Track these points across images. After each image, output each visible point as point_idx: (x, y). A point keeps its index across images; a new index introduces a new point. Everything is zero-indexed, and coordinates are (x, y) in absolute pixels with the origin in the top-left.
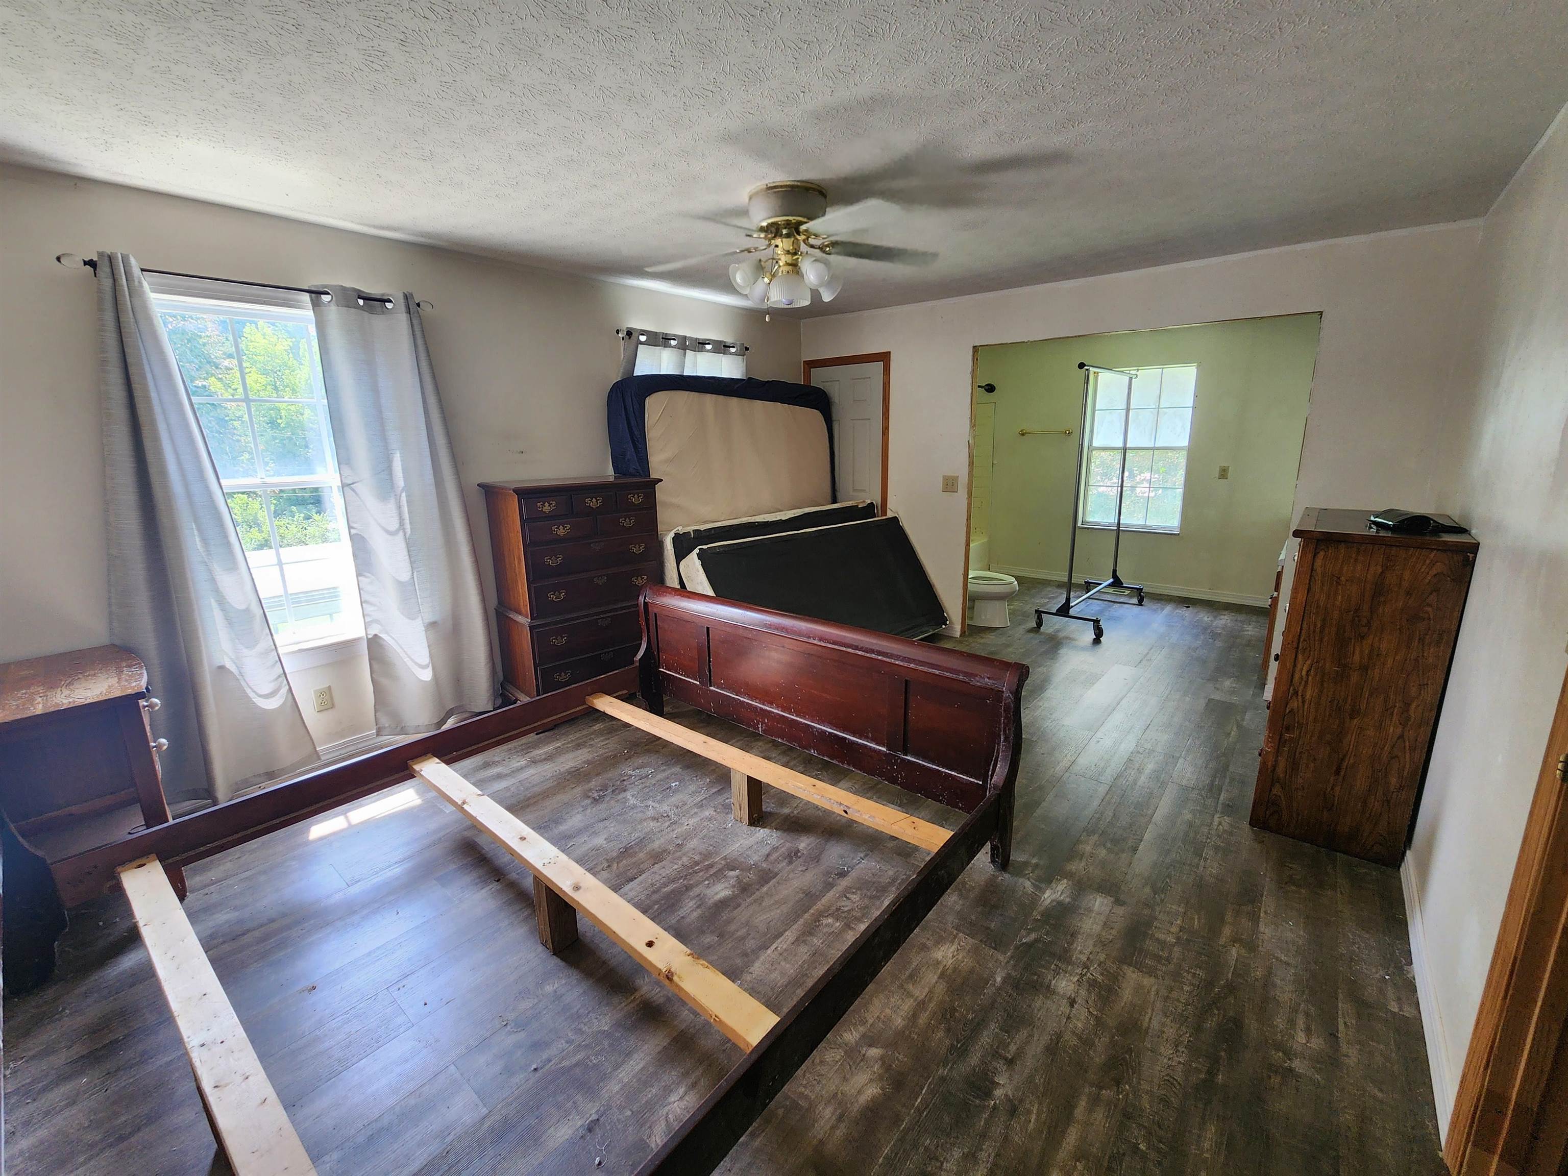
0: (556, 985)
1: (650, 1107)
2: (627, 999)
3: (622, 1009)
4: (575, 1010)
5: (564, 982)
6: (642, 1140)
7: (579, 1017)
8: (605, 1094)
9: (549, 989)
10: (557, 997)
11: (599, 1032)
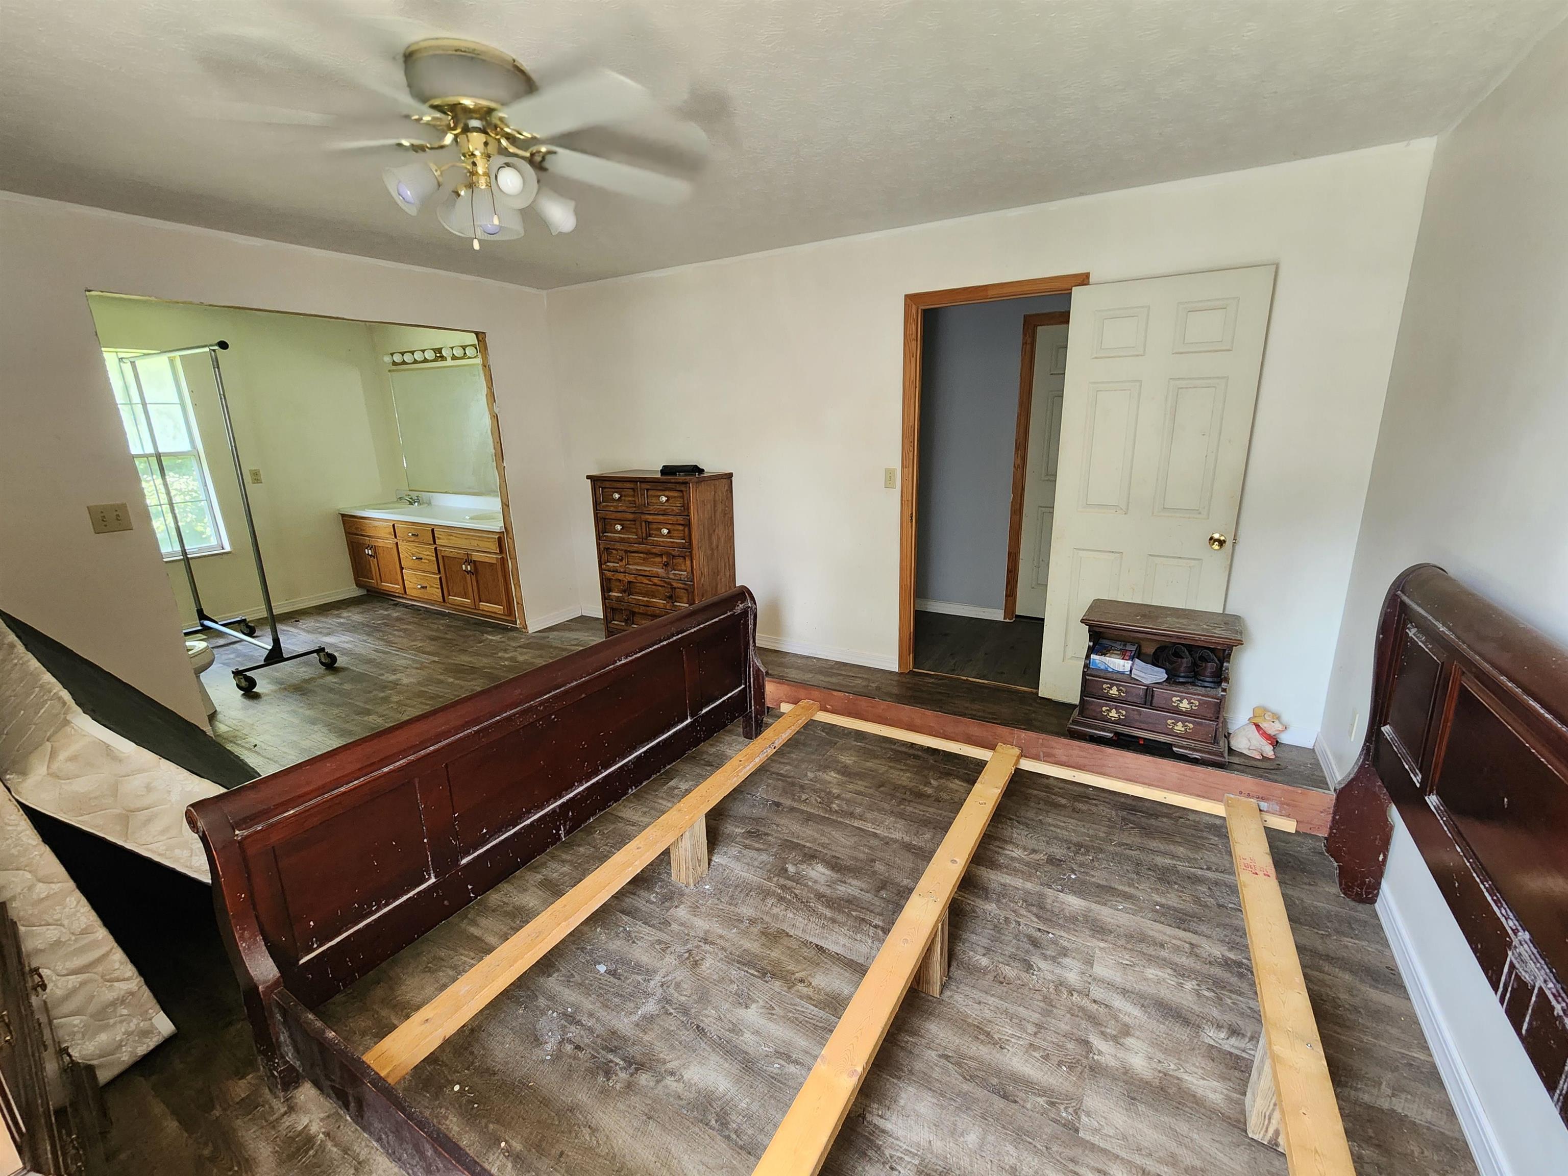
0: (979, 957)
1: (1027, 864)
2: (962, 901)
3: (973, 901)
4: (991, 932)
5: (971, 953)
6: (1047, 862)
7: (996, 926)
8: (1038, 888)
9: (984, 961)
10: (988, 951)
11: (999, 908)
